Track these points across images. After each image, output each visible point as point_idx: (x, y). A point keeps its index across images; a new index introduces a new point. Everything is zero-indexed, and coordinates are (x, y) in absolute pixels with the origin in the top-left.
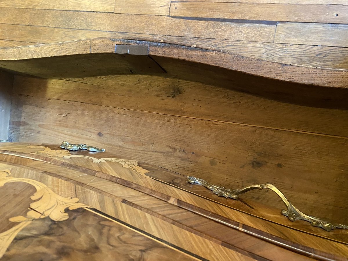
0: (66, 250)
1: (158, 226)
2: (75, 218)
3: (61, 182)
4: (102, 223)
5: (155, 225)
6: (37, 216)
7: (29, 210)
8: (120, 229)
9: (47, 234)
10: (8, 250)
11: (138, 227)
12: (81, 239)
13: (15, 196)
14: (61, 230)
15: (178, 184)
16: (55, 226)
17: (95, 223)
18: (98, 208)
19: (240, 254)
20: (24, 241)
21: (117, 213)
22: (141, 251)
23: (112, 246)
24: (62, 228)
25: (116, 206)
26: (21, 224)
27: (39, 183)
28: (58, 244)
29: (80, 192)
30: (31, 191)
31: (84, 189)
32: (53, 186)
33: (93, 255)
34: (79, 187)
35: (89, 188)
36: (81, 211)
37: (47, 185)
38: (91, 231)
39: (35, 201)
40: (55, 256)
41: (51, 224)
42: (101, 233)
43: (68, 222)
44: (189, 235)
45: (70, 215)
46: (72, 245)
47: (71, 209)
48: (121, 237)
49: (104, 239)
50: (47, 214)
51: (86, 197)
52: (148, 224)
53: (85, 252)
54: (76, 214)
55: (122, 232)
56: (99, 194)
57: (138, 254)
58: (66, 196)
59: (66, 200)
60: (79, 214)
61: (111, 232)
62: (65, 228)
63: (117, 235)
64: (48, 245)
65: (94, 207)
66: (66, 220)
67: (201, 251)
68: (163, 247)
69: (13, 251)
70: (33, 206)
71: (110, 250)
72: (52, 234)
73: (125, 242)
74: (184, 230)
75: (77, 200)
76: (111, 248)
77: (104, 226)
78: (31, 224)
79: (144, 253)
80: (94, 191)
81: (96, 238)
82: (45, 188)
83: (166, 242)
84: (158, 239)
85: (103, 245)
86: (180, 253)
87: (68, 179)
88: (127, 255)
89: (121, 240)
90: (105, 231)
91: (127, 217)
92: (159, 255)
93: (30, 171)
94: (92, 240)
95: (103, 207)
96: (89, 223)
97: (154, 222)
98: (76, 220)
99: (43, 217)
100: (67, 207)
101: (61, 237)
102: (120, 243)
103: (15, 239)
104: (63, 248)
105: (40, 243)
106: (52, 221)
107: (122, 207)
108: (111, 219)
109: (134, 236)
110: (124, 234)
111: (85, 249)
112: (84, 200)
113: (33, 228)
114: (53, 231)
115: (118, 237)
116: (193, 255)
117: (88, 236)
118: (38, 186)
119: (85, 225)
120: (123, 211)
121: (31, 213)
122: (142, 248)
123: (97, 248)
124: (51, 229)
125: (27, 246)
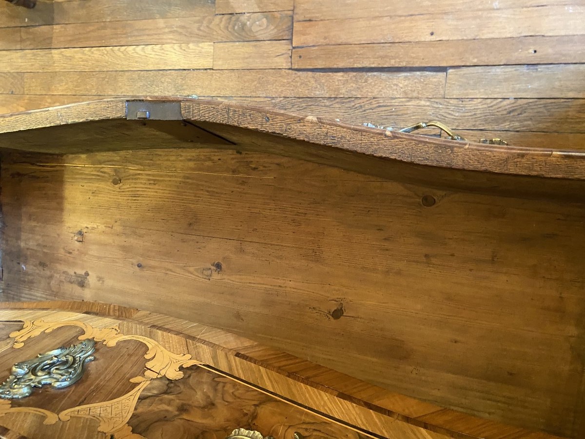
0: (185, 407)
1: (272, 379)
2: (189, 376)
3: (172, 337)
4: (216, 379)
5: (269, 379)
6: (155, 376)
7: (145, 370)
8: (235, 385)
9: (165, 393)
10: (136, 409)
11: (252, 382)
12: (197, 396)
13: (130, 355)
14: (178, 388)
16: (172, 385)
17: (209, 380)
18: (212, 365)
19: (355, 405)
20: (148, 401)
21: (230, 368)
22: (254, 405)
23: (227, 402)
24: (179, 386)
25: (229, 361)
26: (141, 385)
27: (149, 339)
28: (178, 402)
29: (191, 347)
30: (144, 349)
31: (196, 344)
32: (164, 342)
33: (210, 411)
34: (191, 341)
35: (201, 342)
36: (194, 368)
37: (157, 341)
38: (205, 388)
39: (149, 360)
40: (177, 413)
41: (168, 384)
42: (216, 390)
43: (184, 381)
44: (304, 388)
45: (184, 374)
46: (190, 403)
47: (184, 366)
48: (236, 393)
49: (220, 395)
50: (163, 373)
51: (198, 353)
52: (262, 377)
53: (204, 408)
54: (190, 372)
55: (236, 387)
56: (211, 349)
57: (252, 409)
58: (179, 353)
59: (179, 357)
60: (193, 372)
61: (225, 389)
62: (182, 387)
63: (231, 391)
64: (169, 403)
65: (208, 364)
66: (182, 378)
67: (315, 403)
68: (276, 401)
69: (140, 410)
70: (149, 365)
71: (226, 405)
72: (171, 392)
73: (239, 398)
74: (299, 383)
75: (190, 356)
76: (226, 403)
77: (218, 383)
78: (150, 383)
79: (257, 407)
80: (206, 345)
81: (211, 395)
82: (156, 345)
83: (279, 396)
84: (271, 393)
85: (218, 401)
86: (293, 406)
87: (178, 333)
88: (242, 409)
89: (235, 396)
90: (220, 387)
91: (240, 371)
92: (272, 408)
93: (138, 326)
94: (209, 397)
95: (216, 362)
96: (204, 380)
97: (268, 376)
98: (191, 377)
99: (159, 376)
100: (181, 364)
101: (179, 395)
102: (235, 399)
103: (139, 399)
104: (183, 405)
105: (162, 401)
106: (168, 379)
107: (235, 362)
108: (225, 375)
109: (248, 391)
110: (238, 389)
111: (202, 405)
112: (197, 357)
113: (153, 388)
114: (172, 390)
115: (233, 393)
116: (306, 407)
117: (204, 394)
118: (150, 343)
119: (200, 383)
120: (236, 366)
121: (148, 373)
122: (256, 403)
123: (213, 404)
124: (169, 388)
125: (151, 404)
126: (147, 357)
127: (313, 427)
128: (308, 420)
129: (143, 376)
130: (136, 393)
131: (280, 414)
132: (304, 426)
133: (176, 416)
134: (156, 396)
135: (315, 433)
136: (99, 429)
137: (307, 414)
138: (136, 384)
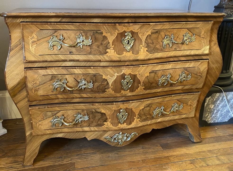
2: (105, 51)
6: (111, 48)
8: (97, 53)
10: (108, 40)
11: (94, 55)
13: (119, 51)
15: (94, 77)
16: (107, 48)
18: (103, 56)
19: (76, 59)
25: (101, 58)
27: (119, 57)
28: (103, 45)
30: (118, 54)
32: (115, 57)
36: (106, 53)
37: (117, 57)
38: (101, 50)
40: (102, 43)
42: (99, 50)
44: (85, 59)
45: (106, 51)
46: (101, 46)
49: (98, 50)
50: (110, 50)
52: (93, 57)
53: (99, 46)
57: (92, 50)
58: (111, 56)
59: (110, 54)
62: (105, 48)
63: (97, 52)
64: (104, 44)
68: (88, 53)
69: (107, 40)
70: (114, 51)
74: (87, 59)
81: (99, 49)
84: (90, 55)
85: (98, 48)
89: (95, 51)
90: (99, 51)
91: (98, 57)
94: (100, 49)
96: (102, 52)
100: (108, 53)
103: (109, 42)
104: (102, 45)
105: (106, 44)
108: (100, 54)
109: (94, 53)
112: (107, 56)
113: (109, 46)
116: (83, 55)
117: (101, 49)
119: (103, 51)
121: (113, 49)
122: (92, 51)
123: (98, 47)
124: (107, 47)
125: (107, 42)
126: (115, 52)
127: (81, 51)
128: (82, 52)
129: (113, 48)
130: (111, 44)
131: (86, 51)
132: (82, 51)
133: (102, 42)
134: (108, 44)
135: (80, 50)
136: (109, 33)
137: (83, 53)
138: (112, 45)
